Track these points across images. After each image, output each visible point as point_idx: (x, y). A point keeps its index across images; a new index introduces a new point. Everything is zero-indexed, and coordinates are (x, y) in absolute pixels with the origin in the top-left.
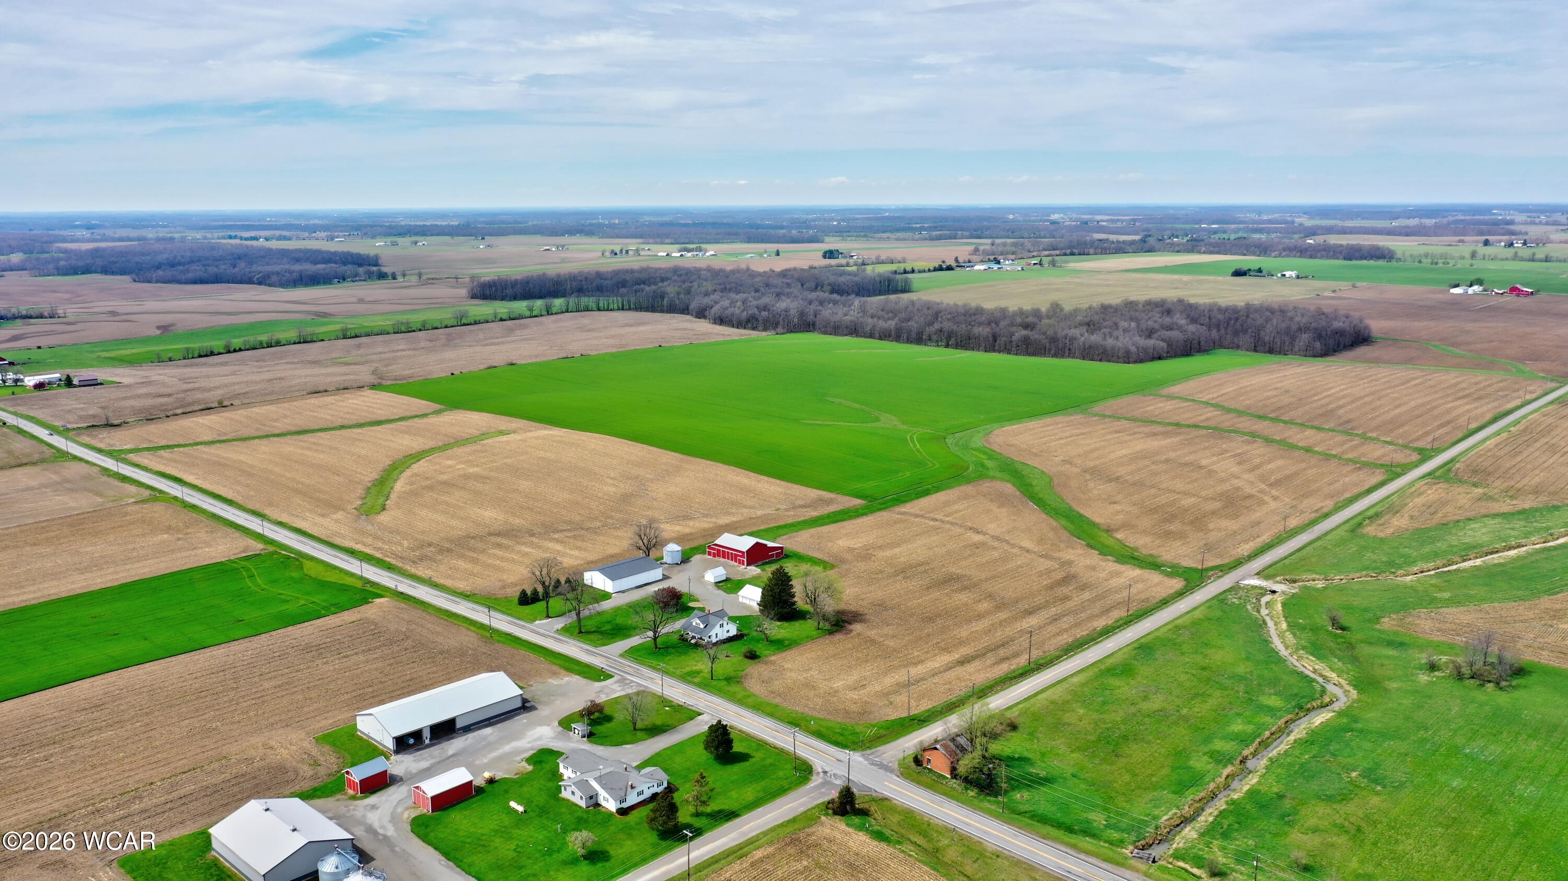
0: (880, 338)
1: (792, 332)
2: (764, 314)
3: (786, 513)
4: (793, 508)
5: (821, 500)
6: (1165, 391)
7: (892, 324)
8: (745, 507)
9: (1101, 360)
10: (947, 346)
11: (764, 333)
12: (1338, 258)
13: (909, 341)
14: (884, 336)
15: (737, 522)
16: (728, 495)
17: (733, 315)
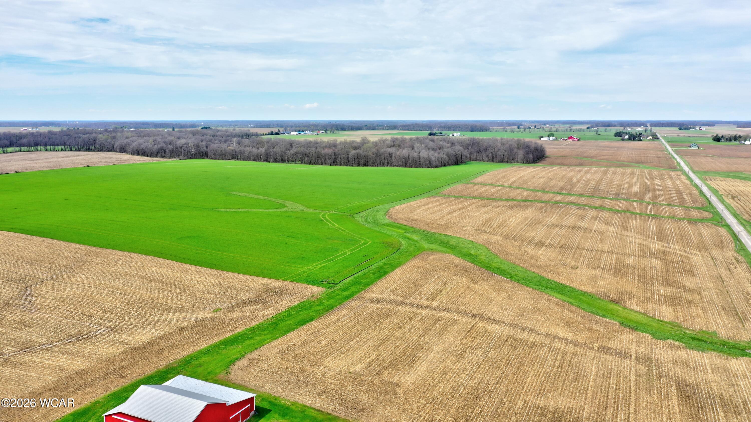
0: (255, 160)
1: (190, 158)
2: (170, 147)
3: (230, 315)
4: (237, 306)
5: (269, 291)
6: (475, 181)
7: (262, 150)
8: (172, 310)
9: (411, 167)
10: (302, 163)
11: (170, 160)
12: (467, 131)
13: (276, 161)
14: (257, 158)
15: (162, 338)
16: (146, 294)
17: (147, 148)
